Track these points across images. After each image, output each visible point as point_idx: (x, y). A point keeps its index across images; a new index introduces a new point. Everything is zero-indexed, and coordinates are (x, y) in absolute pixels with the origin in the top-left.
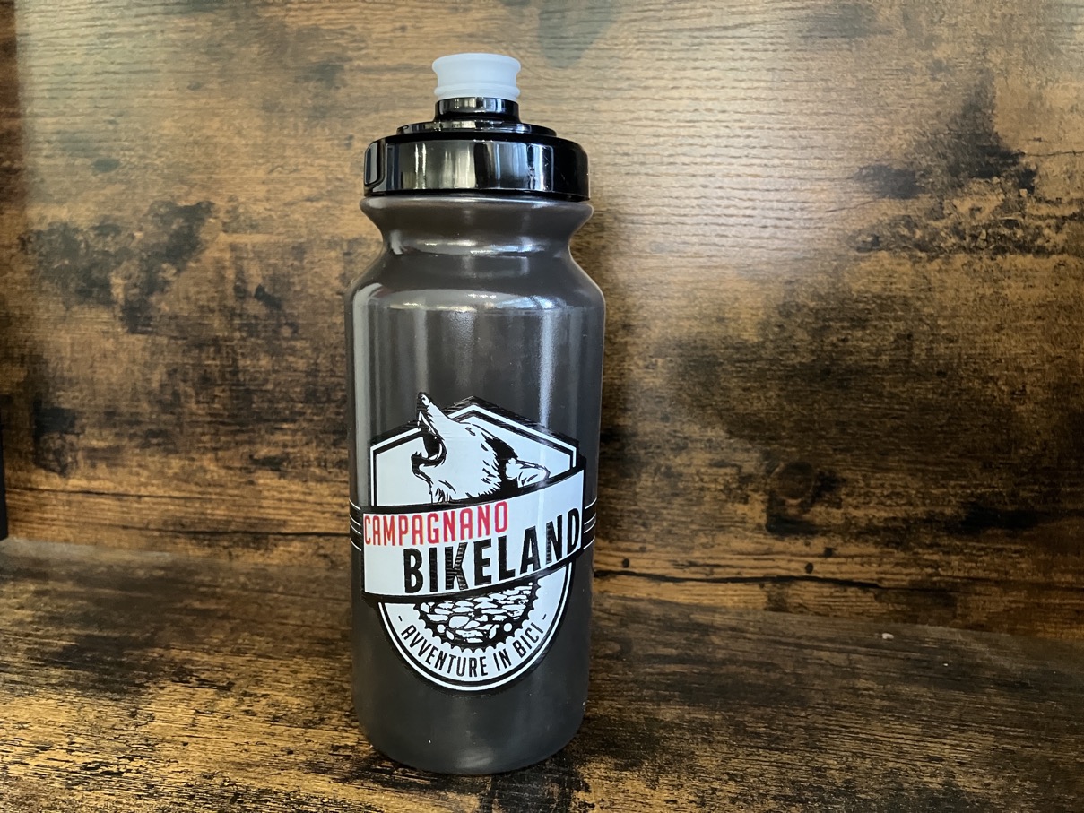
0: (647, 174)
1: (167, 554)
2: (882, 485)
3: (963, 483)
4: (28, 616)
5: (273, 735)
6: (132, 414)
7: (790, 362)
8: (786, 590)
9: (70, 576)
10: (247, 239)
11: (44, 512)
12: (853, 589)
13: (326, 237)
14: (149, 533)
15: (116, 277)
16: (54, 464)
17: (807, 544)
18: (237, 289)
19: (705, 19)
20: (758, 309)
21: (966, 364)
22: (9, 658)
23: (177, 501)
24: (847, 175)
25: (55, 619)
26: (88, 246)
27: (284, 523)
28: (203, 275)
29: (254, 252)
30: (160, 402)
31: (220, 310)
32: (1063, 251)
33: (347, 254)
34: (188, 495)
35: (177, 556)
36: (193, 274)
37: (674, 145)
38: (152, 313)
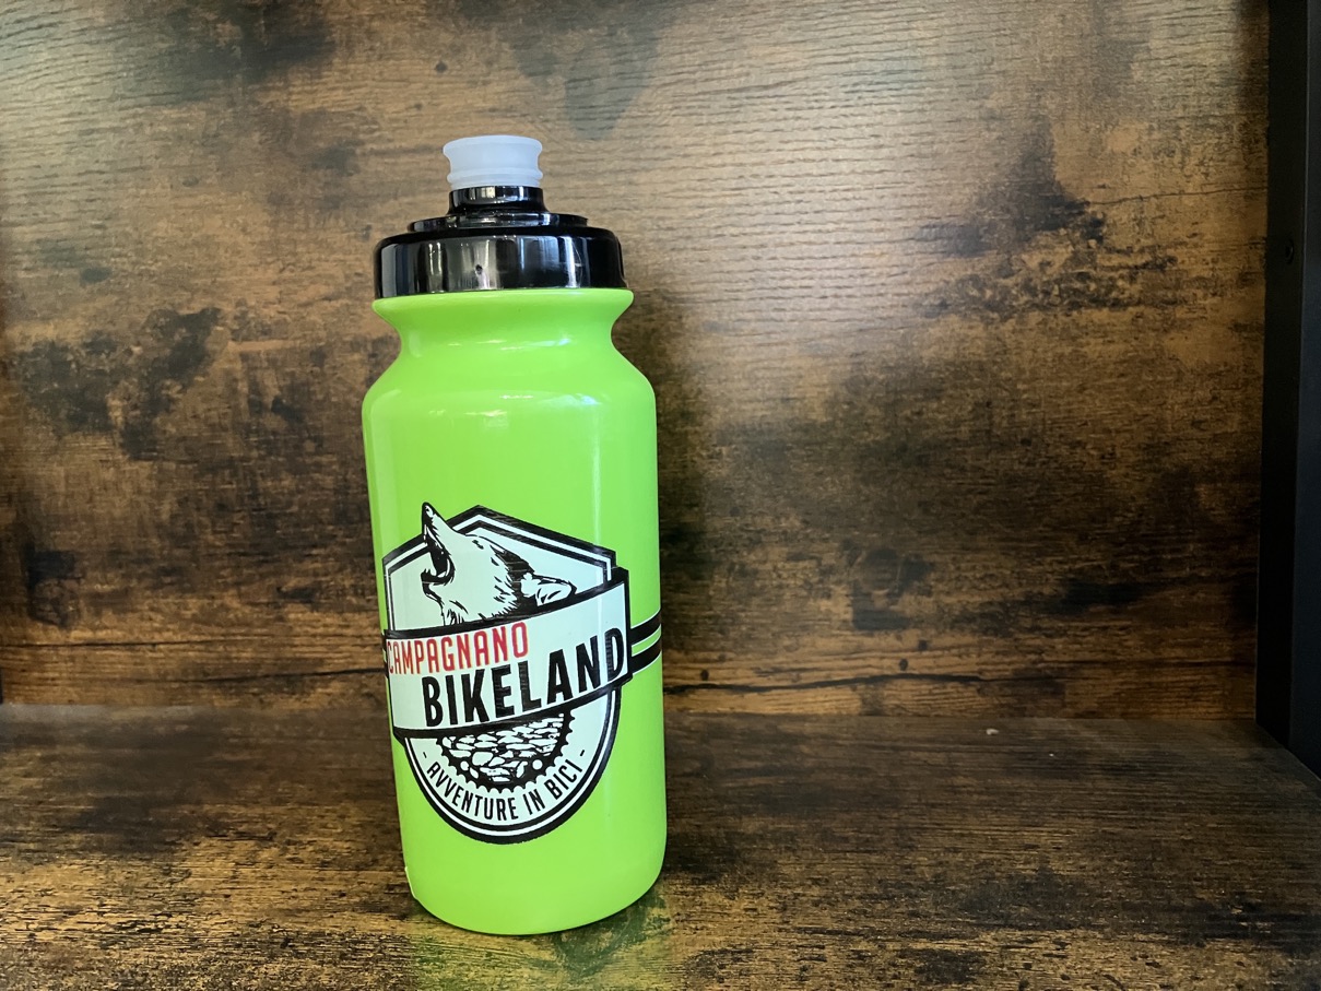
0: (694, 249)
1: (189, 708)
2: (974, 568)
3: (1060, 558)
4: (38, 783)
5: (322, 880)
6: (139, 552)
7: (862, 441)
8: (881, 691)
9: (79, 739)
10: (259, 347)
11: (43, 671)
12: (952, 684)
13: (348, 339)
14: (167, 686)
15: (114, 397)
16: (53, 616)
17: (899, 638)
18: (250, 402)
19: (743, 79)
20: (824, 386)
21: (1051, 430)
22: (20, 828)
23: (197, 647)
24: (907, 236)
25: (70, 785)
26: (79, 366)
27: (321, 661)
28: (214, 389)
29: (268, 360)
30: (172, 535)
31: (233, 428)
32: (1139, 303)
33: (373, 355)
34: (209, 638)
35: (200, 709)
36: (200, 390)
37: (721, 217)
38: (158, 436)
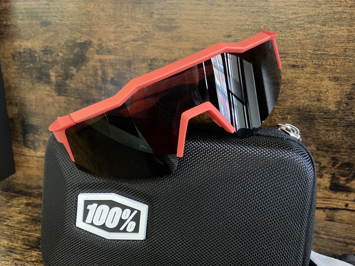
4: (23, 218)
7: (350, 120)
8: (335, 213)
9: (40, 195)
10: (107, 57)
11: (29, 164)
13: (141, 57)
15: (52, 72)
16: (31, 146)
17: (347, 196)
18: (102, 78)
26: (40, 59)
28: (88, 72)
29: (110, 63)
31: (96, 87)
33: (150, 65)
36: (84, 72)
38: (67, 88)
